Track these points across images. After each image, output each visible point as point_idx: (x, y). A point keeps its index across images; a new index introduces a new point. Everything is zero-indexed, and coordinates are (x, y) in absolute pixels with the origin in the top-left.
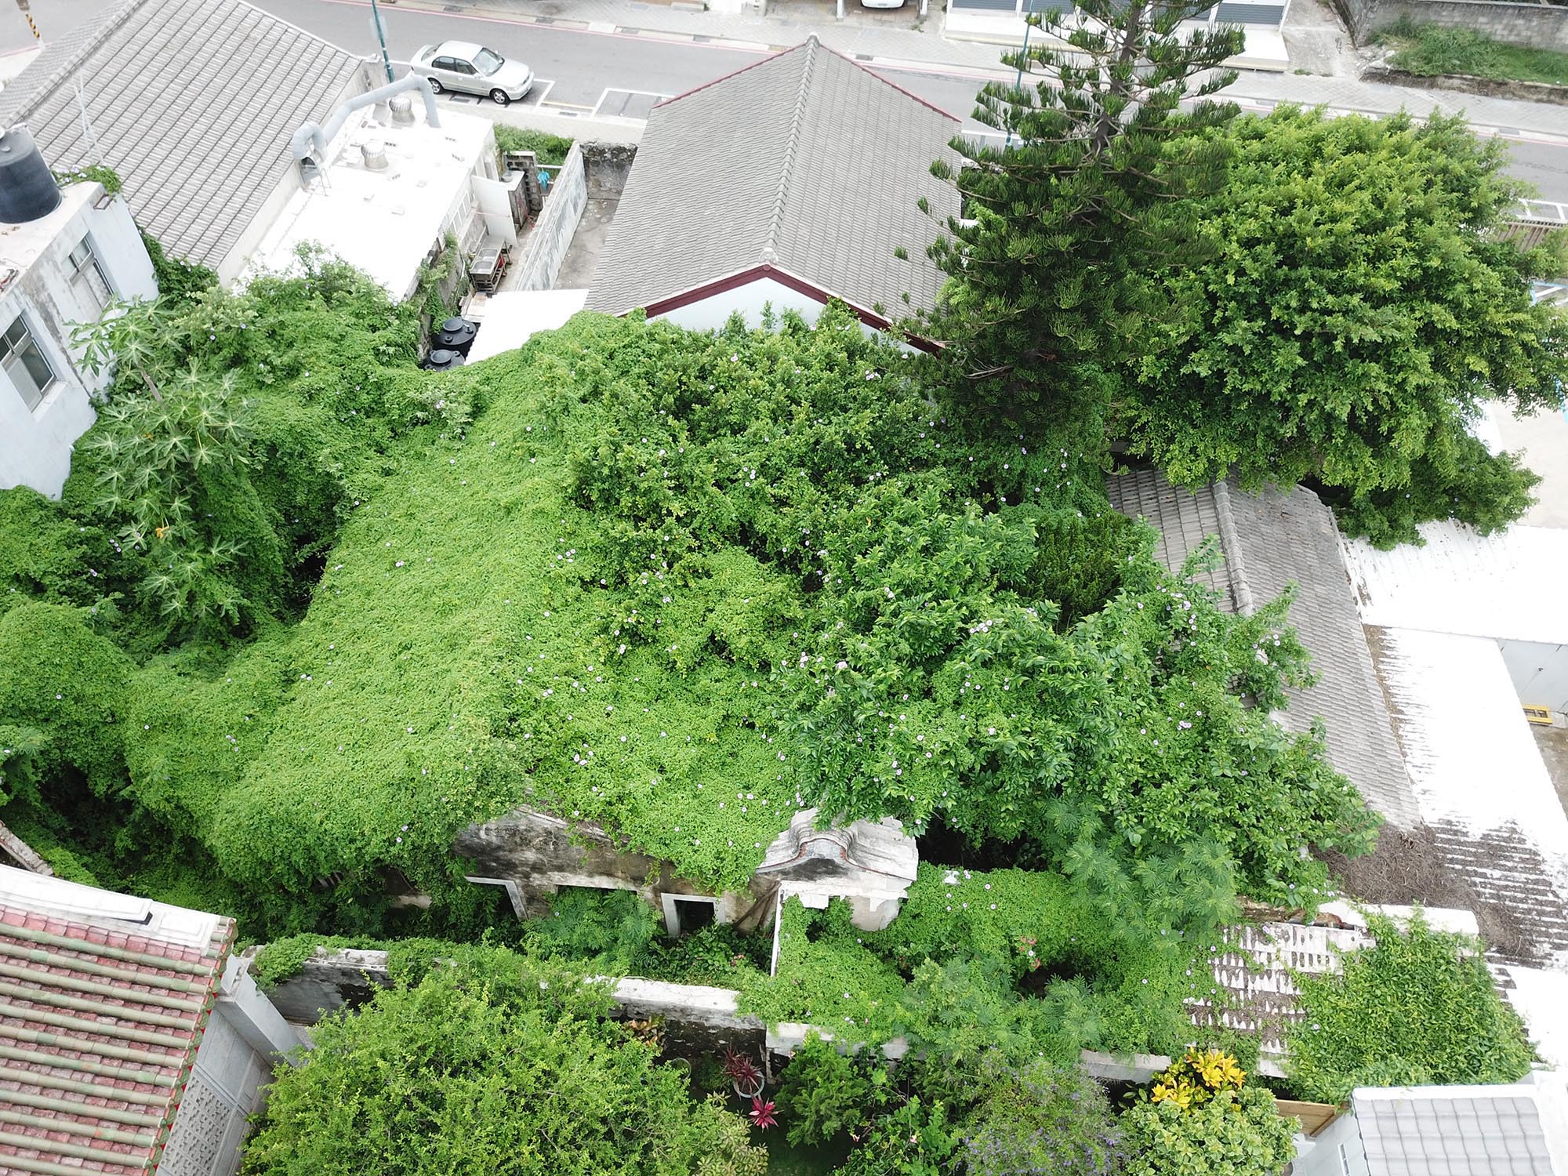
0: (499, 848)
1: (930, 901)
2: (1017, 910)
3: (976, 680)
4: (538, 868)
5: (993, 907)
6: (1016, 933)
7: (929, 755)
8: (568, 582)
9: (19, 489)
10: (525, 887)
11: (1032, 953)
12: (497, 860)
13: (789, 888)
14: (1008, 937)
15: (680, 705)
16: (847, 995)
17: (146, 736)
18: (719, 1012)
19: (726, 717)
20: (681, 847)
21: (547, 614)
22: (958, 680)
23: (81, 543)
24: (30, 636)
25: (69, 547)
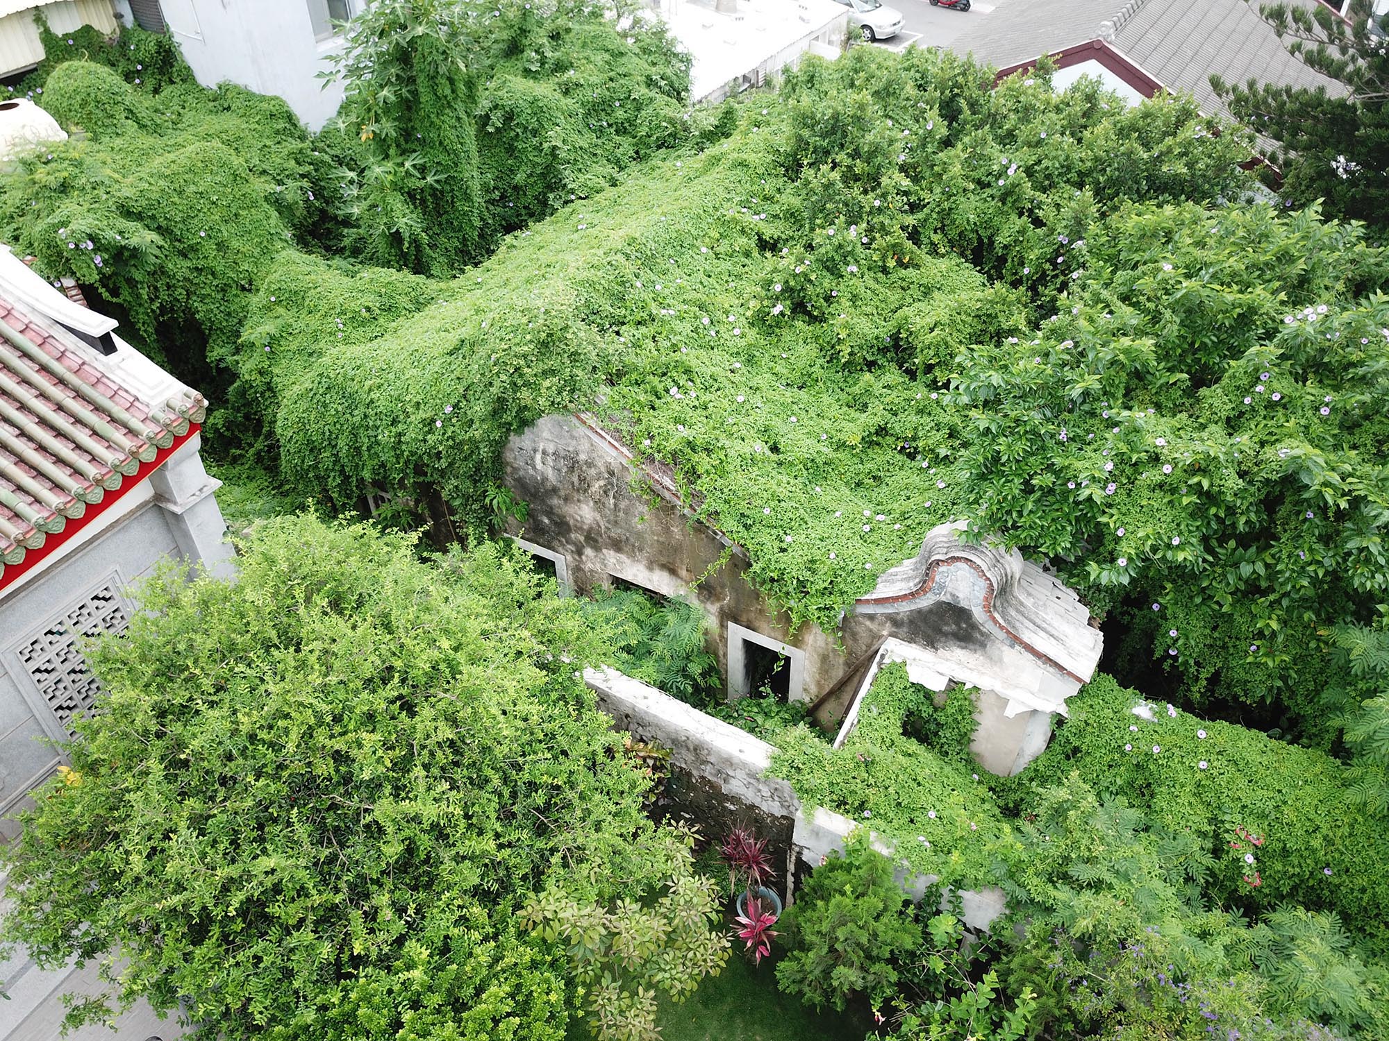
0: (555, 490)
1: (1102, 728)
2: (1242, 783)
3: (1277, 387)
4: (592, 539)
5: (1203, 765)
6: (1232, 818)
7: (1167, 469)
8: (743, 231)
9: (275, 98)
10: (577, 569)
11: (1250, 859)
12: (550, 512)
13: (895, 649)
14: (1213, 820)
15: (826, 399)
16: (932, 814)
17: (268, 308)
18: (744, 765)
19: (882, 431)
20: (766, 539)
21: (704, 250)
22: (1245, 382)
23: (310, 164)
24: (200, 164)
25: (298, 163)
